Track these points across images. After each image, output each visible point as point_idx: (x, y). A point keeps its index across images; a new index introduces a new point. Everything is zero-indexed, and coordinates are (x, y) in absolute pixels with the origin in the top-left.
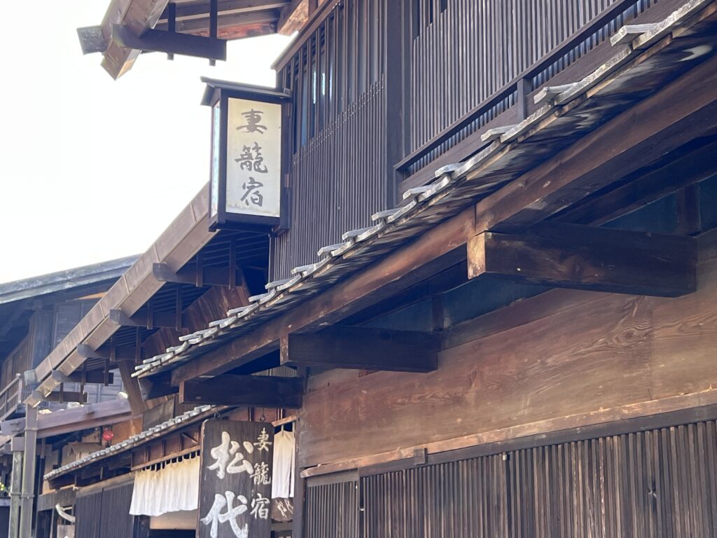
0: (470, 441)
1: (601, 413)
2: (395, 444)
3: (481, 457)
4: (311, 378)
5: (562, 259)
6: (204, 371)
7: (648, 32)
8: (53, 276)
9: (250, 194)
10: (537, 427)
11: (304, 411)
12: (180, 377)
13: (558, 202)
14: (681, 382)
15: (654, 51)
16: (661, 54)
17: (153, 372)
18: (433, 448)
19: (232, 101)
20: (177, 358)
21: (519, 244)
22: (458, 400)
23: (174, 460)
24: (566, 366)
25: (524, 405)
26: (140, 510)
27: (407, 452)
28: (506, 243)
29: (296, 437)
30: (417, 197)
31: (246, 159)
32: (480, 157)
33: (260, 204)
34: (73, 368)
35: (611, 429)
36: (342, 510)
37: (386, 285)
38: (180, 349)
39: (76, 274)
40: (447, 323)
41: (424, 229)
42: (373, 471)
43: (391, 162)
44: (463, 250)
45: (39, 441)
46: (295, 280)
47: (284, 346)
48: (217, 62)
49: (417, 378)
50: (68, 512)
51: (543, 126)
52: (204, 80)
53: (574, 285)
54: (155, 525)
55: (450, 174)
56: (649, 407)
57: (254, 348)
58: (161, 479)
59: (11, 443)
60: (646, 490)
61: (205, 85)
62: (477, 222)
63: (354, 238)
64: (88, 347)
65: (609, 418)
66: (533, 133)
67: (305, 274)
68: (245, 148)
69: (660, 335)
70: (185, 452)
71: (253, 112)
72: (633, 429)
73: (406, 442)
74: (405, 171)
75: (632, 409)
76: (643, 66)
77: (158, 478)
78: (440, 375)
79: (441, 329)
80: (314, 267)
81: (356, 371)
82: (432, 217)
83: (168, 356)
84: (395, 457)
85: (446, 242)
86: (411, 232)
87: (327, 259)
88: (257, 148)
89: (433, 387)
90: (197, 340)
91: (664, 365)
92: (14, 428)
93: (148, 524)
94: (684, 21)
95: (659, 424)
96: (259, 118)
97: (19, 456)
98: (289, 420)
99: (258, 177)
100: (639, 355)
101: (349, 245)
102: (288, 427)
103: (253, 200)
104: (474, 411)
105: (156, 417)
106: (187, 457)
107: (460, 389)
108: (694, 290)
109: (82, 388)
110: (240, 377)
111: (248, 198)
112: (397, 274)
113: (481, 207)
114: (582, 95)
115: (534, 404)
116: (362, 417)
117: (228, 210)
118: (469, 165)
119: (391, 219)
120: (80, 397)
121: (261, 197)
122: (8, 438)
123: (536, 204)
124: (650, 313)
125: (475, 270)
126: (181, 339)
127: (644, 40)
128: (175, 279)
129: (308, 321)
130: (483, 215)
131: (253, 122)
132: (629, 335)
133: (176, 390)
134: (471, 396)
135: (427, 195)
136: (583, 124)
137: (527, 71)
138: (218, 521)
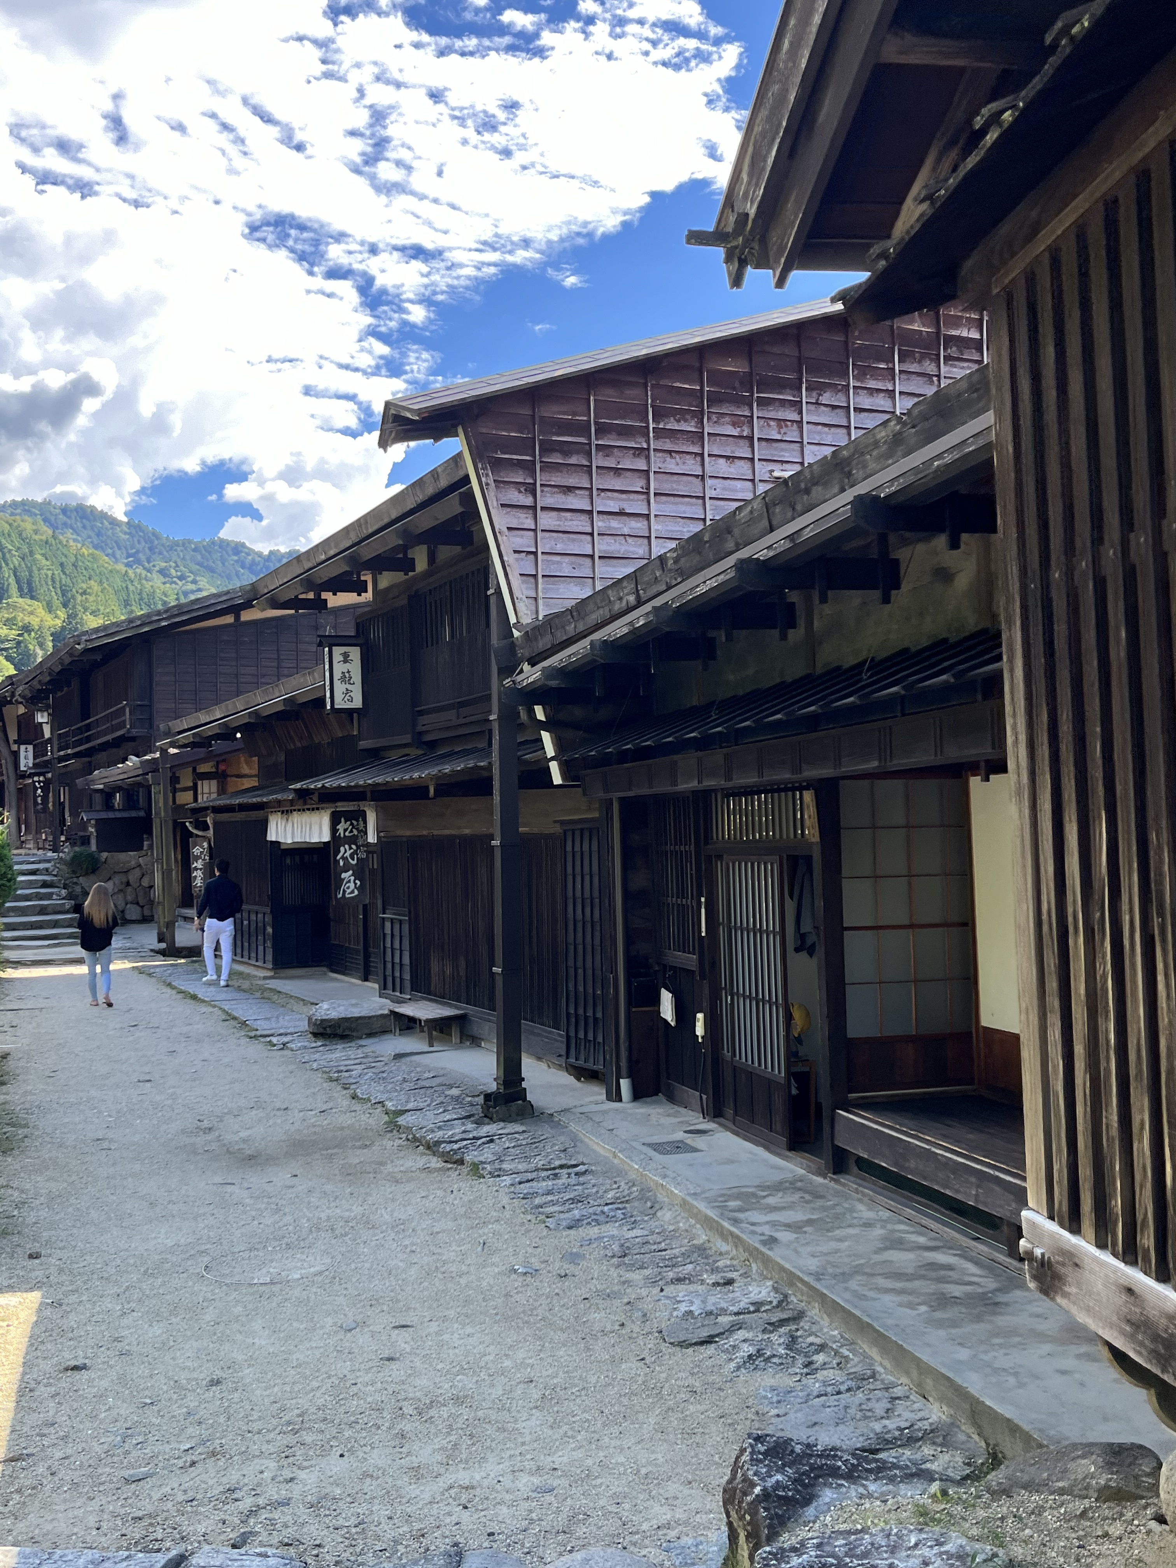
9: (346, 697)
19: (334, 648)
23: (299, 810)
26: (278, 836)
29: (377, 815)
31: (343, 678)
33: (352, 702)
34: (209, 733)
36: (398, 854)
42: (411, 838)
43: (413, 707)
58: (290, 821)
64: (226, 726)
68: (342, 673)
71: (345, 653)
73: (424, 828)
74: (419, 713)
84: (421, 834)
88: (349, 672)
93: (282, 848)
96: (349, 656)
97: (157, 788)
99: (350, 687)
103: (348, 700)
111: (345, 699)
117: (335, 707)
121: (352, 699)
131: (346, 658)
138: (343, 858)
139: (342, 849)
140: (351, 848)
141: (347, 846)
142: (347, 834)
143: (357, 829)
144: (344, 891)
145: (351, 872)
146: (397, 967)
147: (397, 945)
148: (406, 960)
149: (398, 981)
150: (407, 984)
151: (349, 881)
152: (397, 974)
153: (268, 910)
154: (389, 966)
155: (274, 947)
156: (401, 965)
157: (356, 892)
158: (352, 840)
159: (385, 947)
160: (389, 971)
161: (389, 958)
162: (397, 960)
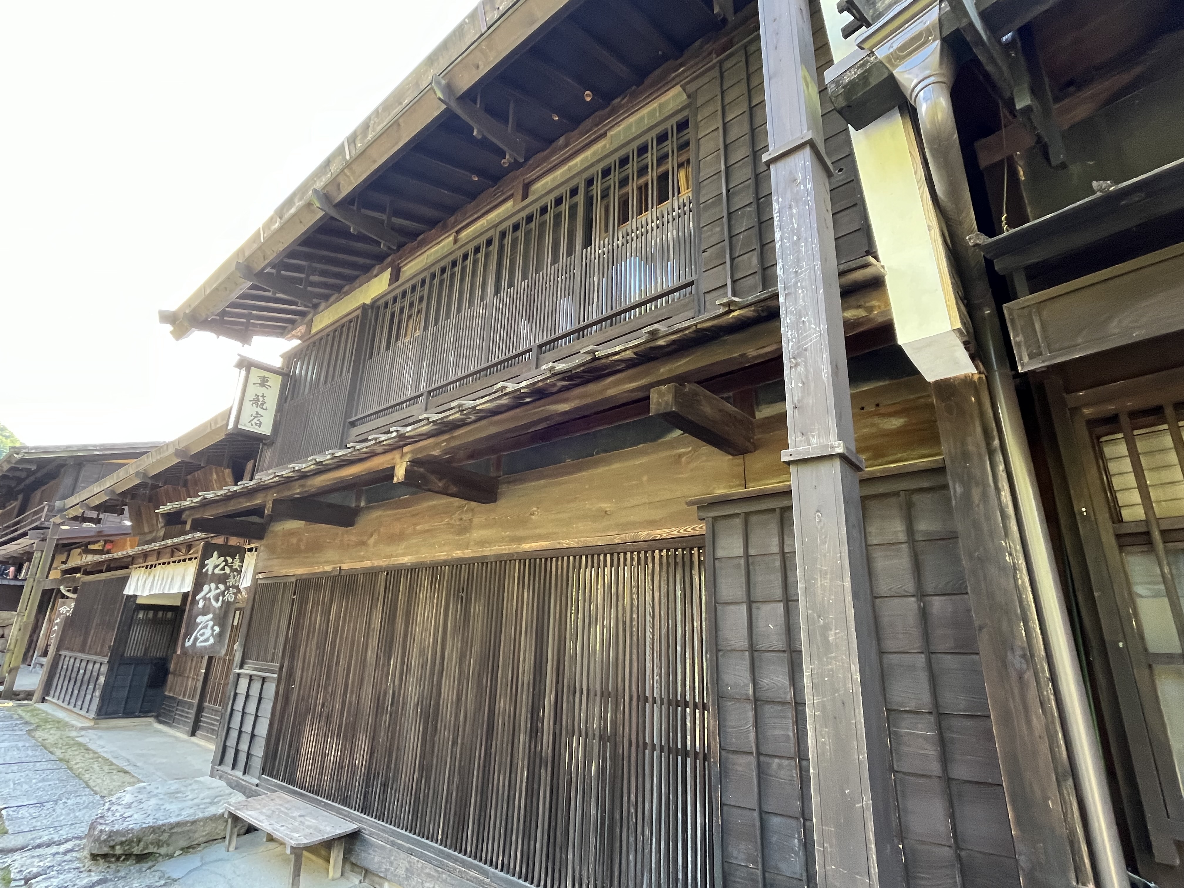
0: (368, 564)
1: (441, 555)
2: (321, 563)
3: (372, 574)
4: (272, 524)
5: (440, 480)
6: (208, 514)
7: (511, 386)
8: (86, 446)
9: (255, 420)
10: (407, 560)
11: (264, 542)
12: (189, 516)
13: (446, 454)
14: (482, 543)
15: (511, 396)
16: (515, 397)
17: (172, 511)
18: (345, 567)
19: (253, 369)
20: (193, 504)
21: (422, 470)
22: (364, 543)
23: (164, 564)
24: (427, 531)
25: (401, 548)
26: (134, 591)
27: (328, 568)
28: (416, 468)
29: (258, 556)
30: (376, 439)
31: (256, 401)
32: (416, 426)
33: (260, 426)
34: (97, 503)
35: (445, 563)
36: (280, 597)
37: (342, 480)
38: (197, 500)
39: (104, 447)
40: (362, 504)
41: (372, 455)
42: (304, 577)
43: (346, 418)
44: (393, 468)
45: (57, 545)
46: (289, 471)
47: (269, 505)
48: (246, 346)
49: (341, 530)
50: (69, 591)
51: (451, 418)
52: (239, 355)
53: (444, 492)
54: (139, 601)
55: (397, 431)
56: (468, 553)
57: (248, 504)
58: (152, 575)
59: (35, 545)
60: (459, 592)
61: (239, 357)
62: (403, 456)
63: (333, 454)
64: (113, 492)
65: (446, 557)
66: (445, 420)
67: (297, 468)
68: (256, 395)
69: (476, 520)
70: (174, 559)
71: (264, 377)
72: (457, 565)
73: (327, 562)
74: (353, 424)
75: (458, 554)
76: (505, 401)
77: (149, 574)
78: (353, 530)
79: (359, 506)
80: (304, 466)
81: (302, 523)
82: (380, 449)
83: (187, 503)
84: (321, 570)
85: (383, 463)
86: (365, 455)
87: (314, 462)
88: (263, 396)
89: (350, 535)
90: (211, 496)
91: (476, 534)
92: (39, 535)
93: (135, 600)
94: (527, 387)
95: (469, 562)
96: (267, 381)
97: (39, 554)
98: (252, 546)
99: (261, 411)
100: (465, 529)
101: (329, 457)
102: (250, 550)
103: (256, 424)
104: (372, 549)
105: (149, 537)
106: (174, 562)
107: (366, 538)
108: (495, 501)
109: (98, 515)
110: (231, 520)
111: (253, 422)
112: (350, 476)
113: (406, 449)
114: (475, 407)
115: (406, 548)
116: (303, 547)
117: (239, 427)
118: (409, 428)
119: (358, 447)
120: (97, 521)
121: (261, 423)
122: (32, 542)
123: (436, 453)
124: (473, 510)
125: (398, 479)
126: (200, 494)
127: (508, 390)
128: (187, 460)
129: (287, 493)
130: (407, 453)
131: (264, 382)
132: (461, 519)
133: (185, 523)
134: (371, 541)
135: (382, 439)
136: (469, 420)
137: (428, 389)
138: (204, 598)
139: (206, 588)
140: (217, 588)
141: (213, 585)
142: (217, 571)
143: (231, 567)
144: (196, 639)
145: (210, 616)
146: (246, 738)
147: (251, 708)
148: (262, 730)
149: (243, 757)
150: (257, 763)
151: (206, 627)
152: (244, 747)
153: (106, 660)
154: (234, 734)
155: (102, 698)
156: (253, 736)
157: (212, 641)
158: (223, 579)
159: (232, 710)
160: (232, 742)
161: (236, 723)
162: (248, 728)
